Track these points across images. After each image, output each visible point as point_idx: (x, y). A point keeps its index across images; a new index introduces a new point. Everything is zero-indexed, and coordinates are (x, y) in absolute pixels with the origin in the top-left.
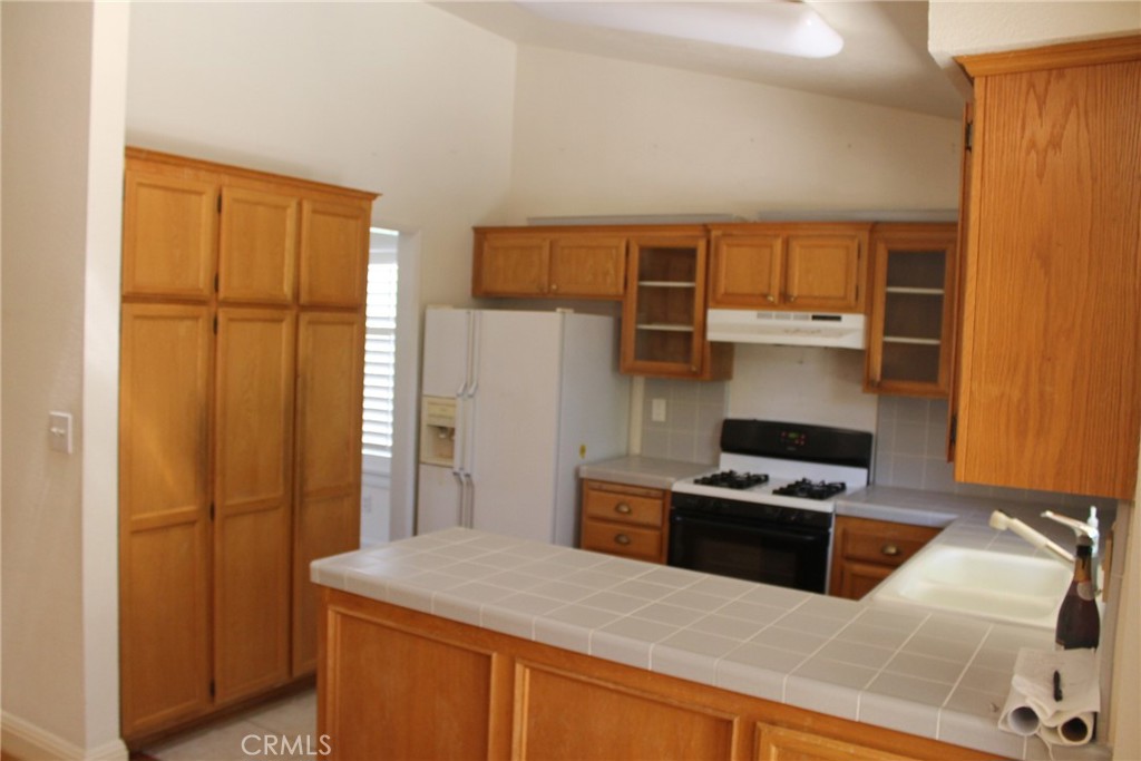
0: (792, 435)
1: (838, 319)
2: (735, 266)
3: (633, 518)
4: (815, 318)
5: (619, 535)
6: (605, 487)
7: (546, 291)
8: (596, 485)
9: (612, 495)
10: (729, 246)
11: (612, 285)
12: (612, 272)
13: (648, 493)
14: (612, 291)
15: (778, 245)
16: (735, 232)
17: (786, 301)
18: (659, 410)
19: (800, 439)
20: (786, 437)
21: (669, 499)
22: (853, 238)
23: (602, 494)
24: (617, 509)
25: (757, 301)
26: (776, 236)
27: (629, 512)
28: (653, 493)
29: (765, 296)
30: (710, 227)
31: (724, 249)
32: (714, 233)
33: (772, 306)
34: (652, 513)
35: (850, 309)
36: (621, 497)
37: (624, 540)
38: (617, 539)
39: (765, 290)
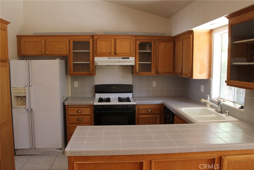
0: (114, 87)
1: (129, 58)
2: (102, 46)
3: (82, 113)
4: (123, 58)
5: (79, 119)
6: (73, 106)
7: (44, 54)
8: (70, 106)
9: (76, 108)
10: (99, 41)
11: (65, 52)
12: (65, 48)
13: (86, 106)
14: (65, 53)
15: (113, 41)
16: (101, 37)
17: (116, 54)
18: (76, 84)
19: (116, 88)
20: (112, 88)
21: (92, 107)
22: (131, 39)
23: (72, 108)
24: (77, 112)
25: (109, 55)
26: (112, 39)
27: (81, 112)
28: (87, 106)
29: (110, 53)
30: (94, 36)
31: (98, 42)
32: (95, 38)
33: (112, 56)
34: (88, 111)
35: (131, 56)
36: (78, 108)
37: (80, 120)
38: (78, 120)
39: (110, 52)
